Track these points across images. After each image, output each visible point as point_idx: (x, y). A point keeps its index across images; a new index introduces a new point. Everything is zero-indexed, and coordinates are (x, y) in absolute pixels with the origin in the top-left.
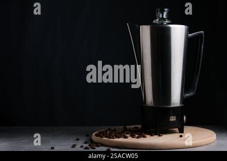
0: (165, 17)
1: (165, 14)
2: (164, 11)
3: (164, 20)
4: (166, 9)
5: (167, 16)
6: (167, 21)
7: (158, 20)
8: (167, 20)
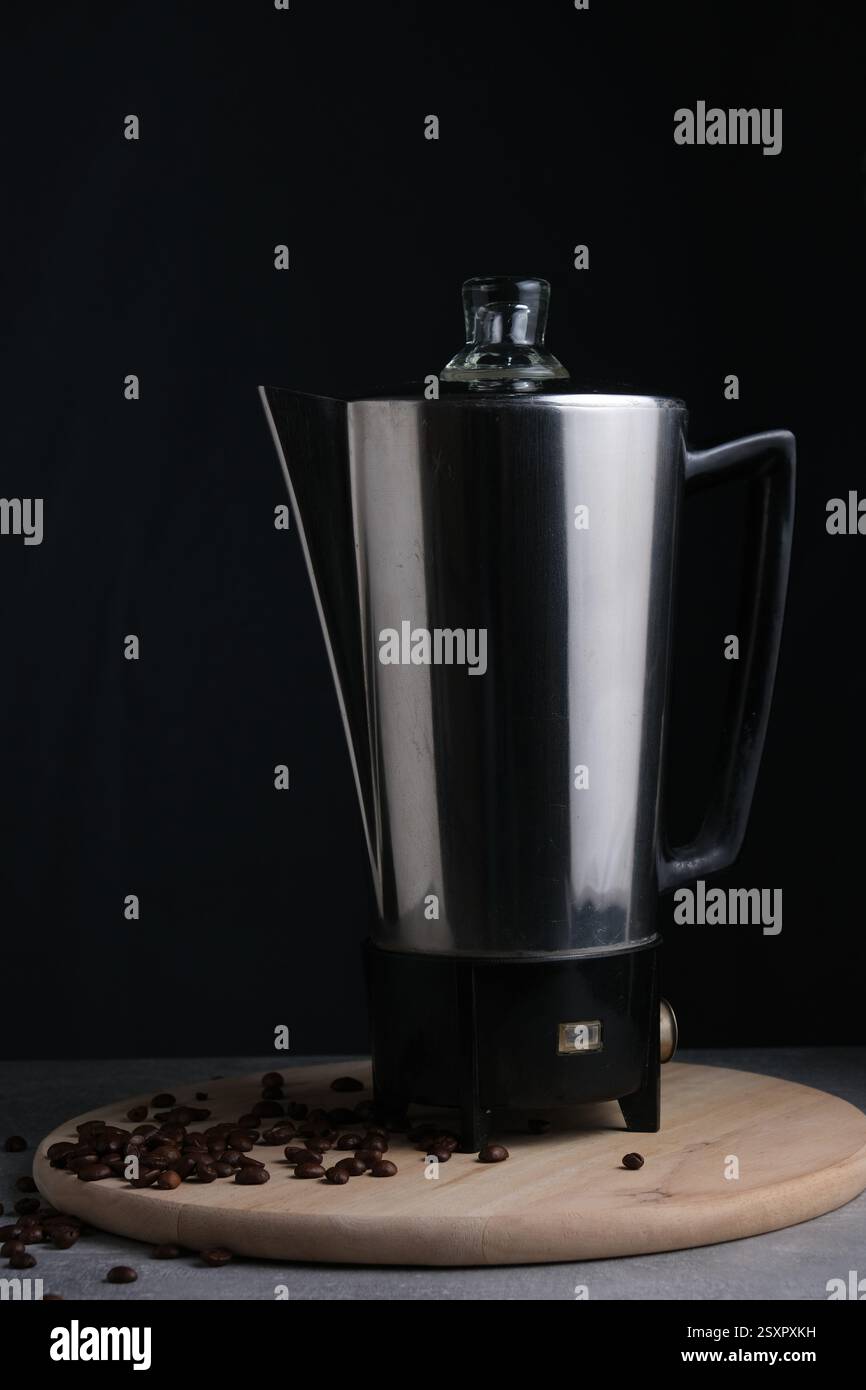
0: (521, 336)
1: (524, 314)
2: (516, 296)
3: (521, 356)
4: (529, 286)
5: (535, 330)
6: (538, 371)
7: (475, 358)
8: (534, 358)
